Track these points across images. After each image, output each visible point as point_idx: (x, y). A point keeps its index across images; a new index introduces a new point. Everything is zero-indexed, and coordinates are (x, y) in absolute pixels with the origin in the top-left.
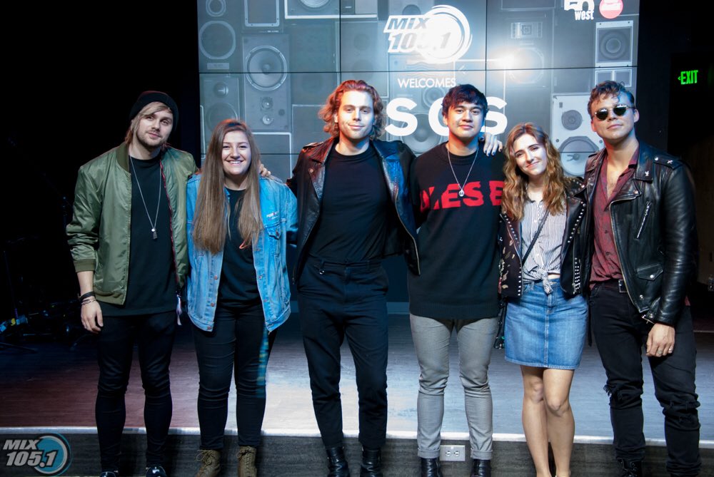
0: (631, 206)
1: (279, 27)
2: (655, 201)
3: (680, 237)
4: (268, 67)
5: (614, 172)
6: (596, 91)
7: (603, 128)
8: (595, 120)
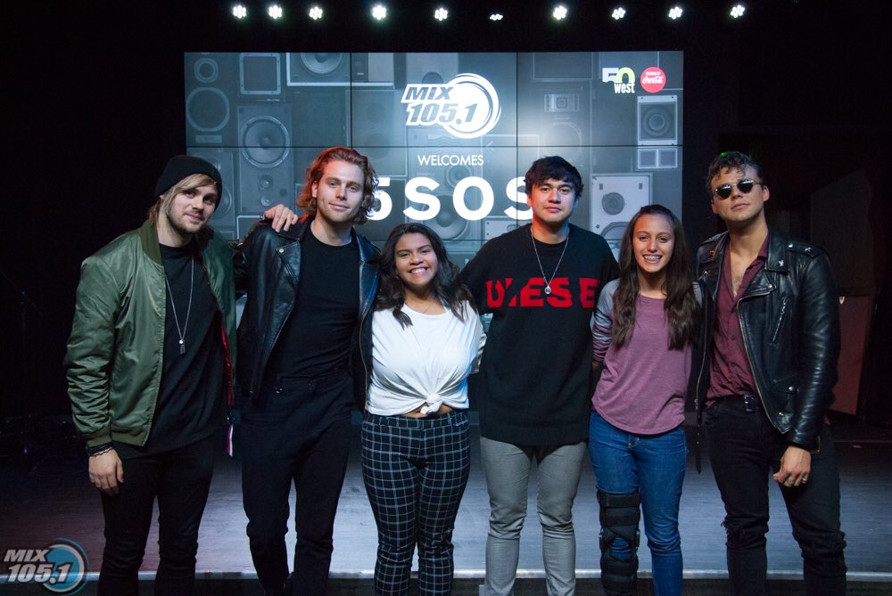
0: (765, 304)
1: (280, 95)
2: (793, 295)
3: (819, 340)
4: (267, 141)
5: (740, 262)
6: (716, 165)
7: (725, 207)
8: (716, 199)
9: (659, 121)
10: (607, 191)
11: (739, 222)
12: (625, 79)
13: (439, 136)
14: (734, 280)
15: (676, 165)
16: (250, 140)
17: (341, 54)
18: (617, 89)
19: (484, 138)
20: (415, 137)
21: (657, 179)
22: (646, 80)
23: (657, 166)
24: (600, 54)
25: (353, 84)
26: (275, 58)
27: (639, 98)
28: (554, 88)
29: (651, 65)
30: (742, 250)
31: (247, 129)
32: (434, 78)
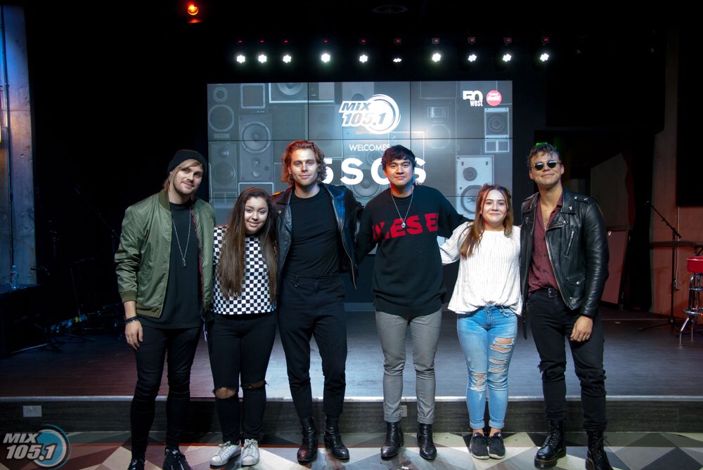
0: (561, 233)
1: (265, 108)
3: (597, 253)
4: (257, 136)
5: (547, 210)
6: (535, 150)
7: (538, 176)
8: (534, 170)
9: (498, 124)
10: (466, 166)
11: (547, 185)
12: (477, 98)
13: (361, 133)
14: (544, 220)
15: (509, 150)
16: (247, 136)
17: (302, 83)
18: (472, 104)
19: (390, 134)
20: (348, 133)
21: (497, 159)
22: (489, 99)
23: (497, 151)
24: (461, 82)
25: (310, 102)
26: (262, 86)
27: (486, 109)
28: (433, 103)
29: (493, 89)
30: (547, 203)
31: (245, 130)
32: (359, 97)
